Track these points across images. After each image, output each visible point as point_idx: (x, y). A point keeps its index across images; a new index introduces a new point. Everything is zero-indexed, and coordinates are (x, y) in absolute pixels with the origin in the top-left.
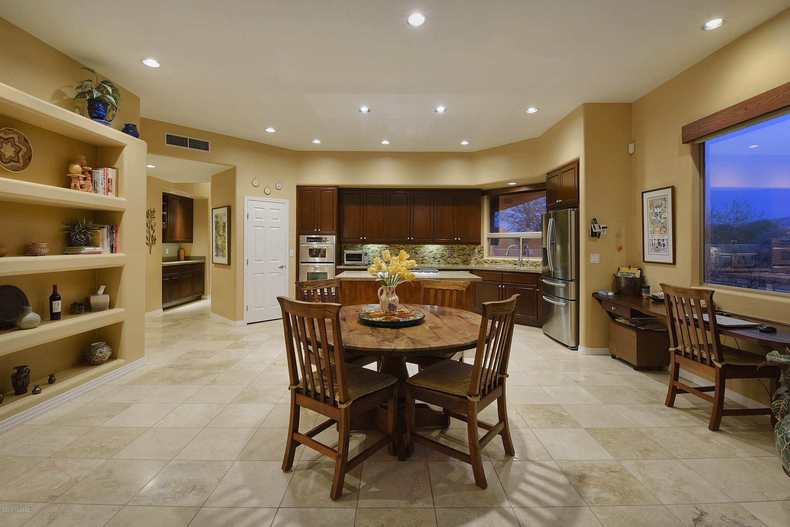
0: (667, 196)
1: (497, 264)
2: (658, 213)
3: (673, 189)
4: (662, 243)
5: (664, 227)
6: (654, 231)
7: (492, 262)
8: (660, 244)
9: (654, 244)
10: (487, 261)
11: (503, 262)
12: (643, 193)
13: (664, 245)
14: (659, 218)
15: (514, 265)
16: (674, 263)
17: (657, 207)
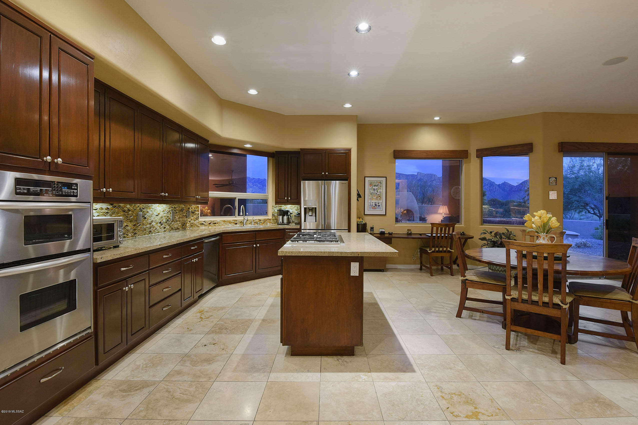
0: (382, 181)
1: (216, 225)
2: (376, 189)
3: (386, 177)
4: (378, 204)
5: (379, 197)
6: (372, 198)
7: (210, 224)
8: (376, 206)
9: (372, 205)
10: (204, 223)
11: (222, 223)
12: (365, 177)
13: (379, 206)
14: (376, 192)
15: (235, 225)
16: (386, 215)
17: (375, 186)
